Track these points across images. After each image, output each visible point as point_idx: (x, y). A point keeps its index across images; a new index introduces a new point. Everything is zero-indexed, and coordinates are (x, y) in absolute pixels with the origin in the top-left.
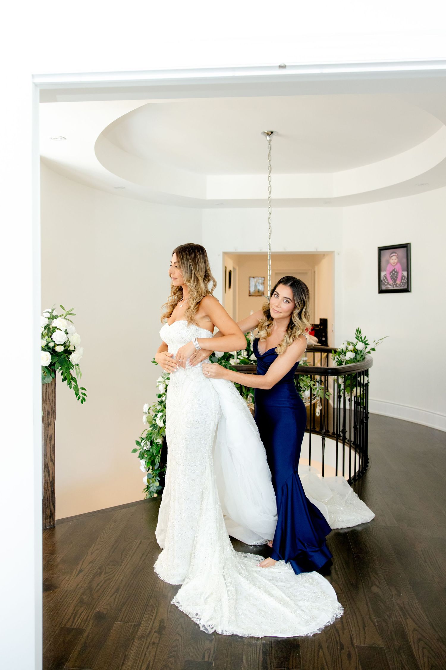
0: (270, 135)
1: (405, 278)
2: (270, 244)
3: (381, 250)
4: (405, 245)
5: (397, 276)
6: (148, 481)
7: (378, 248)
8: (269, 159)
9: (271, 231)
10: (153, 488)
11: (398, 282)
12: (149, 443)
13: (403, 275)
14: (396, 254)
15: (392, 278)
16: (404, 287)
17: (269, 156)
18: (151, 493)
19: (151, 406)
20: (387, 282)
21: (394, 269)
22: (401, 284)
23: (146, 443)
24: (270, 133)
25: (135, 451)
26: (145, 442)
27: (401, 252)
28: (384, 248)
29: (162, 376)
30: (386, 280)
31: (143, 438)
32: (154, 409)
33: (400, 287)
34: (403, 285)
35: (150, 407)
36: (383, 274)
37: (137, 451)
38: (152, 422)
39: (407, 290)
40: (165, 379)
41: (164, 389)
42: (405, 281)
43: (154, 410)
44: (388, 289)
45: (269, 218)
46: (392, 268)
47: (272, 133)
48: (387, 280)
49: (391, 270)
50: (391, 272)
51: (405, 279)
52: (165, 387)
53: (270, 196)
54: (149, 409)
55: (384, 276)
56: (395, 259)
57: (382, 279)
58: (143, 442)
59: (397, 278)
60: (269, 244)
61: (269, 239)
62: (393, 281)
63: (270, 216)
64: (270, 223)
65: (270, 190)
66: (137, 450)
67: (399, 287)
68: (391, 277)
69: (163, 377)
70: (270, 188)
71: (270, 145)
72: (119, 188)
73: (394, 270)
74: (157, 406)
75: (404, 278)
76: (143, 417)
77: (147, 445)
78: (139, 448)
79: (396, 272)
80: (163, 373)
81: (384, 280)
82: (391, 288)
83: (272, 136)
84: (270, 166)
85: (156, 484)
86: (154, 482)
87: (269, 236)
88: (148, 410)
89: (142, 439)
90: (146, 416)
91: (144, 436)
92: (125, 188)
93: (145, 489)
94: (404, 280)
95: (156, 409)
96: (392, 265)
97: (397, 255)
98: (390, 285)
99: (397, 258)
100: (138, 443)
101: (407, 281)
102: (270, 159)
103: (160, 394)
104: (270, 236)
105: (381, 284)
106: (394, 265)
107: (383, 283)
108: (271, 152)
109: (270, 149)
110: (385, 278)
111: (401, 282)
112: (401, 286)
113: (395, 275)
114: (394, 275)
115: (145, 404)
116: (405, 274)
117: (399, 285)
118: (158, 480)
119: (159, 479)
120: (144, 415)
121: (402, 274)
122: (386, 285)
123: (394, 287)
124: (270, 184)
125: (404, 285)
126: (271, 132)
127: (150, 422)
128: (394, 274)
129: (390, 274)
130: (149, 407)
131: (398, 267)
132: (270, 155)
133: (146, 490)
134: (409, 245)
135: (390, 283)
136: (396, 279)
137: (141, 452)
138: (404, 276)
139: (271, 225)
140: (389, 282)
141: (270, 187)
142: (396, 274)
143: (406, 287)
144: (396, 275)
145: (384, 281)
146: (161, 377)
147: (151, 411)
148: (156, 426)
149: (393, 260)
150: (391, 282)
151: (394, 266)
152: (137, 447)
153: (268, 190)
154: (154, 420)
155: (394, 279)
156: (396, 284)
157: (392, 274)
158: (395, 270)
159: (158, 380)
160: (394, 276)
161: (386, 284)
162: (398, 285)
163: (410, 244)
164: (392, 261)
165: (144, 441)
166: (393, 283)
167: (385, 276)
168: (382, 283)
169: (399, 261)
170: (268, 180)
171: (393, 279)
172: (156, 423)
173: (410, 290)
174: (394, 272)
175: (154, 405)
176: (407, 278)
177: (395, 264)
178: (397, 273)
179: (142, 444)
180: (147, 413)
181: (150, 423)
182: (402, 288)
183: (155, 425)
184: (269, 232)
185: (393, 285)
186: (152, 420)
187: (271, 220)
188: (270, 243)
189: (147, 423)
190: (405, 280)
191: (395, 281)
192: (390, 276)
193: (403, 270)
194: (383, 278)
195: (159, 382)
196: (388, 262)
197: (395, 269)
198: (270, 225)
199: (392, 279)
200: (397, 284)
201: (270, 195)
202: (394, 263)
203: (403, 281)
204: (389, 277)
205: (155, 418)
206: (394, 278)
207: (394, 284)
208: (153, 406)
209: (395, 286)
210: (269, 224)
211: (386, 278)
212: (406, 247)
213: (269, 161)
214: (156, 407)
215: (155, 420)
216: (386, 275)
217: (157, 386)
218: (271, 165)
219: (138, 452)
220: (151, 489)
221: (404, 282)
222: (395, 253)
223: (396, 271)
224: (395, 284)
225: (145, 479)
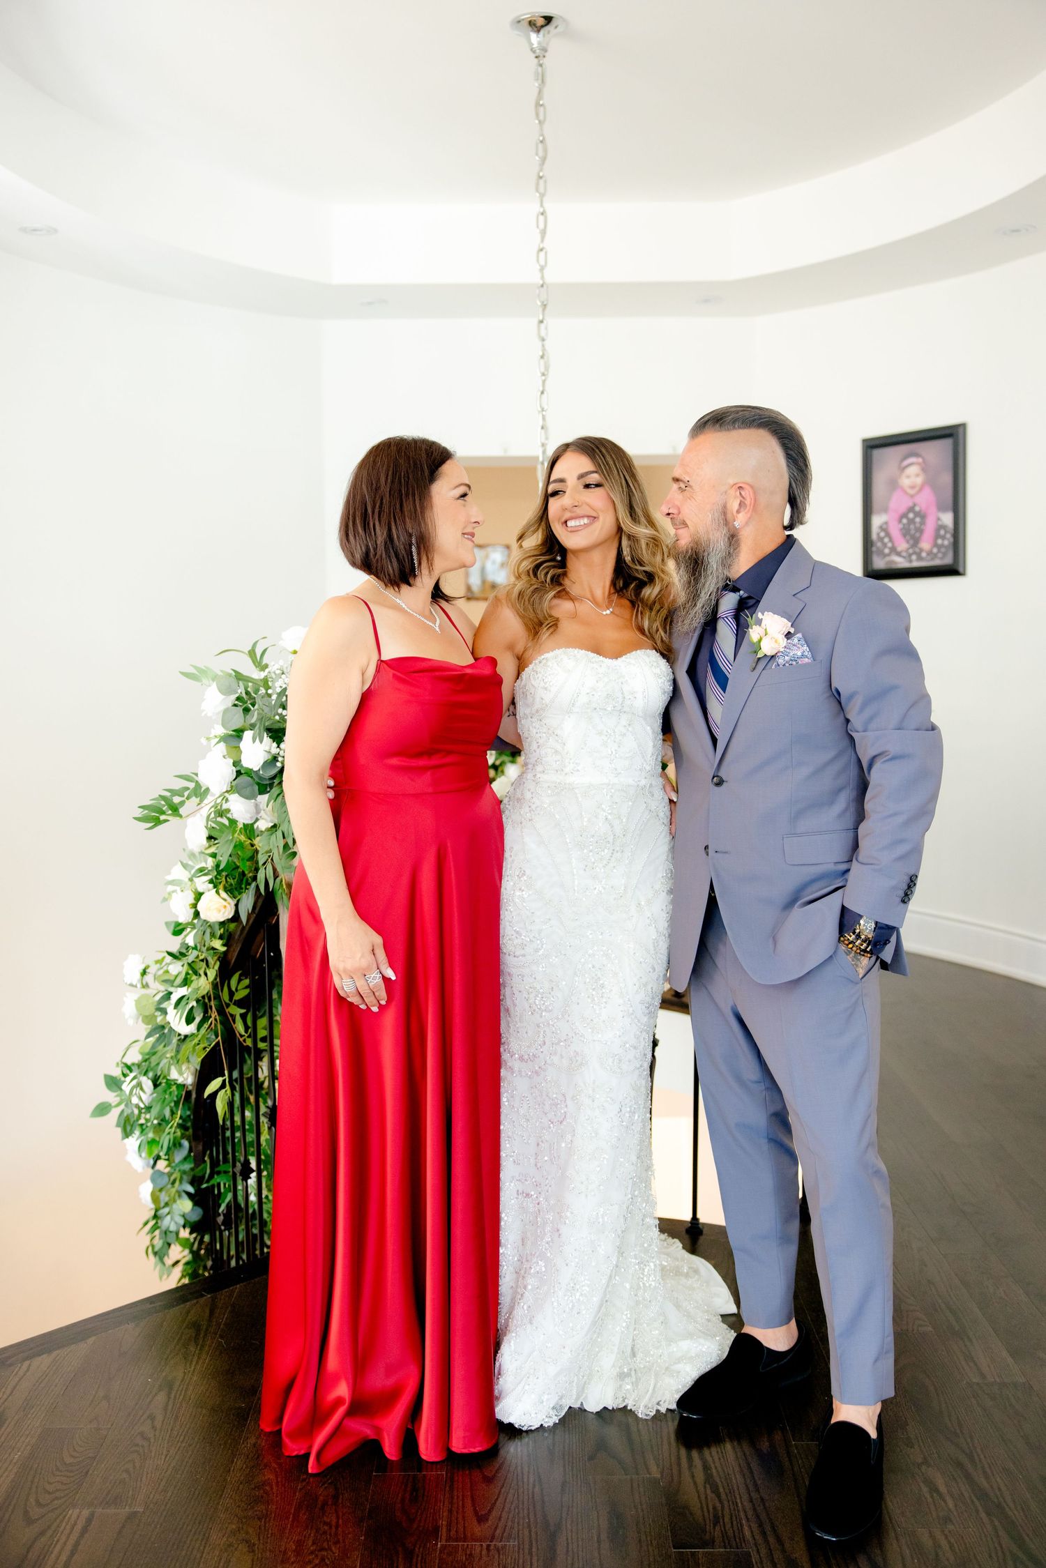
0: (542, 26)
1: (946, 532)
2: (543, 410)
3: (872, 446)
4: (948, 432)
5: (922, 527)
6: (155, 1198)
7: (865, 441)
8: (537, 115)
9: (547, 367)
10: (172, 1219)
11: (925, 545)
12: (147, 1083)
13: (940, 523)
14: (920, 460)
15: (905, 532)
16: (941, 558)
17: (538, 105)
18: (166, 1233)
19: (151, 962)
20: (890, 545)
21: (911, 504)
22: (935, 550)
23: (139, 1085)
24: (541, 22)
25: (102, 1110)
26: (135, 1082)
27: (937, 452)
28: (877, 442)
29: (182, 863)
30: (886, 540)
31: (129, 1063)
32: (161, 972)
33: (932, 559)
34: (940, 555)
35: (148, 967)
36: (877, 521)
37: (108, 1112)
38: (156, 1017)
39: (952, 571)
40: (193, 871)
41: (188, 907)
42: (946, 543)
43: (159, 976)
44: (894, 566)
45: (541, 322)
46: (905, 504)
47: (548, 19)
48: (891, 540)
49: (903, 509)
50: (904, 515)
51: (948, 536)
52: (191, 900)
53: (541, 246)
54: (144, 973)
55: (881, 528)
56: (917, 475)
57: (874, 536)
58: (128, 1079)
59: (921, 531)
60: (540, 409)
61: (542, 393)
62: (908, 542)
63: (543, 315)
64: (543, 340)
65: (542, 226)
66: (110, 1105)
67: (928, 561)
68: (901, 530)
69: (185, 866)
70: (541, 218)
71: (541, 65)
72: (35, 230)
73: (911, 509)
74: (169, 964)
75: (942, 532)
76: (125, 999)
77: (142, 1089)
78: (118, 1099)
79: (917, 514)
80: (184, 850)
81: (881, 539)
82: (901, 563)
83: (549, 32)
84: (541, 142)
85: (181, 1207)
86: (175, 1201)
87: (541, 383)
88: (138, 976)
89: (127, 1071)
90: (136, 997)
91: (134, 1057)
92: (56, 231)
93: (146, 1224)
94: (943, 538)
95: (167, 972)
96: (905, 492)
97: (924, 461)
98: (899, 554)
99: (924, 470)
100: (113, 1083)
101: (952, 540)
102: (541, 118)
103: (178, 924)
104: (544, 382)
105: (872, 552)
106: (912, 492)
107: (878, 548)
108: (546, 91)
109: (540, 81)
110: (882, 534)
111: (935, 545)
112: (933, 556)
113: (914, 523)
114: (912, 523)
115: (131, 956)
116: (947, 519)
117: (928, 554)
118: (189, 1194)
119: (191, 1189)
120: (128, 994)
121: (939, 519)
122: (885, 555)
123: (911, 561)
124: (542, 205)
125: (945, 554)
126: (544, 17)
127: (147, 1017)
128: (911, 521)
129: (900, 521)
130: (143, 967)
131: (925, 500)
132: (541, 102)
133: (152, 1223)
134: (961, 430)
135: (899, 549)
136: (918, 535)
137: (123, 1111)
138: (943, 527)
139: (547, 347)
140: (896, 544)
141: (542, 214)
142: (918, 520)
143: (948, 560)
144: (918, 525)
145: (879, 544)
146: (180, 863)
147: (149, 979)
148: (166, 1031)
149: (908, 477)
150: (902, 546)
151: (912, 496)
152: (111, 1097)
153: (538, 227)
154: (160, 1013)
155: (913, 537)
156: (917, 550)
157: (905, 521)
158: (917, 509)
159: (169, 873)
160: (912, 527)
161: (887, 551)
162: (924, 555)
163: (963, 426)
164: (905, 482)
165: (132, 1075)
166: (908, 549)
167: (884, 526)
168: (874, 549)
169: (930, 482)
170: (537, 190)
171: (908, 537)
172: (169, 1023)
173: (961, 570)
174: (911, 515)
175: (160, 958)
176: (953, 532)
177: (917, 489)
178: (923, 516)
179: (126, 1087)
180: (139, 985)
181: (148, 1019)
182: (937, 562)
183: (163, 1027)
184: (543, 370)
185: (910, 555)
186: (154, 1010)
187: (546, 328)
188: (546, 408)
189: (138, 1019)
190: (948, 539)
191: (915, 541)
192: (901, 526)
193: (941, 508)
194: (878, 534)
195: (172, 883)
196: (893, 484)
197: (915, 505)
198: (543, 346)
199: (904, 536)
200: (921, 550)
201: (542, 240)
202: (912, 487)
203: (940, 541)
204: (895, 531)
205: (162, 1006)
206: (913, 532)
207: (911, 551)
208: (157, 962)
209: (914, 557)
210: (540, 343)
211: (888, 535)
212: (952, 435)
213: (540, 122)
214: (165, 968)
215: (164, 1012)
216: (886, 523)
217: (167, 896)
218: (544, 139)
219: (114, 1114)
220: (166, 1222)
221: (942, 546)
222: (917, 455)
223: (920, 511)
224: (915, 553)
225: (147, 1188)
